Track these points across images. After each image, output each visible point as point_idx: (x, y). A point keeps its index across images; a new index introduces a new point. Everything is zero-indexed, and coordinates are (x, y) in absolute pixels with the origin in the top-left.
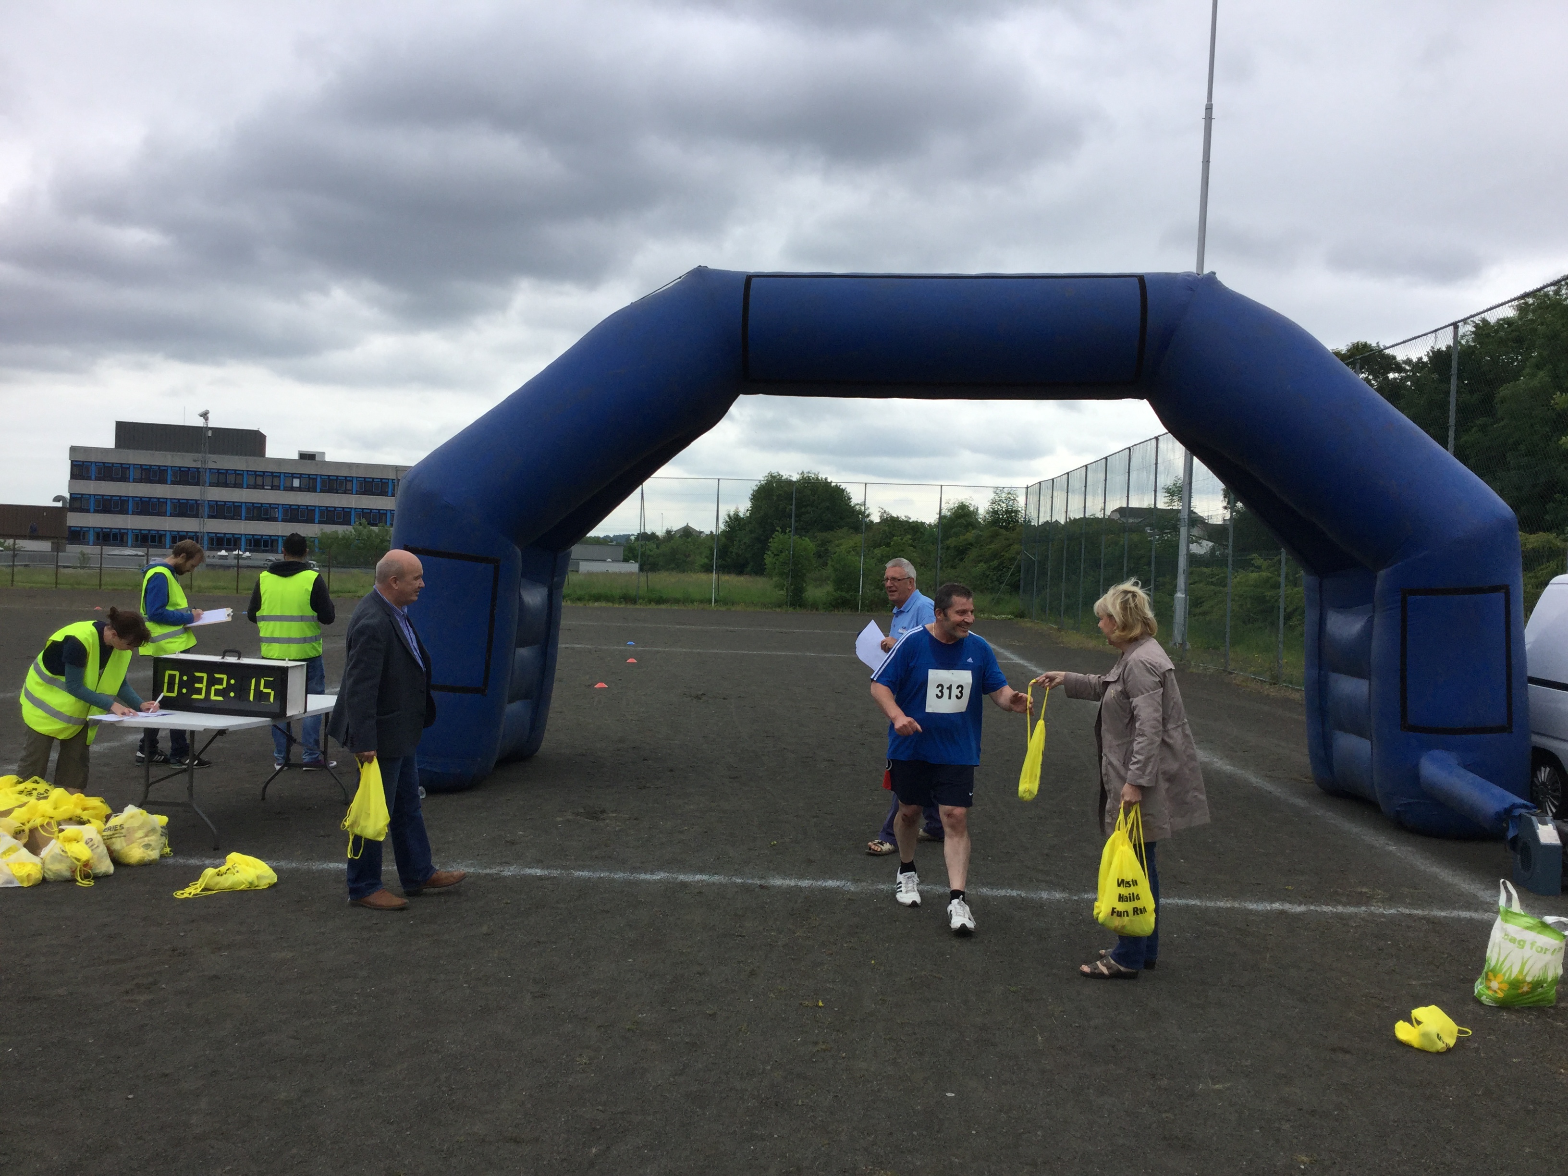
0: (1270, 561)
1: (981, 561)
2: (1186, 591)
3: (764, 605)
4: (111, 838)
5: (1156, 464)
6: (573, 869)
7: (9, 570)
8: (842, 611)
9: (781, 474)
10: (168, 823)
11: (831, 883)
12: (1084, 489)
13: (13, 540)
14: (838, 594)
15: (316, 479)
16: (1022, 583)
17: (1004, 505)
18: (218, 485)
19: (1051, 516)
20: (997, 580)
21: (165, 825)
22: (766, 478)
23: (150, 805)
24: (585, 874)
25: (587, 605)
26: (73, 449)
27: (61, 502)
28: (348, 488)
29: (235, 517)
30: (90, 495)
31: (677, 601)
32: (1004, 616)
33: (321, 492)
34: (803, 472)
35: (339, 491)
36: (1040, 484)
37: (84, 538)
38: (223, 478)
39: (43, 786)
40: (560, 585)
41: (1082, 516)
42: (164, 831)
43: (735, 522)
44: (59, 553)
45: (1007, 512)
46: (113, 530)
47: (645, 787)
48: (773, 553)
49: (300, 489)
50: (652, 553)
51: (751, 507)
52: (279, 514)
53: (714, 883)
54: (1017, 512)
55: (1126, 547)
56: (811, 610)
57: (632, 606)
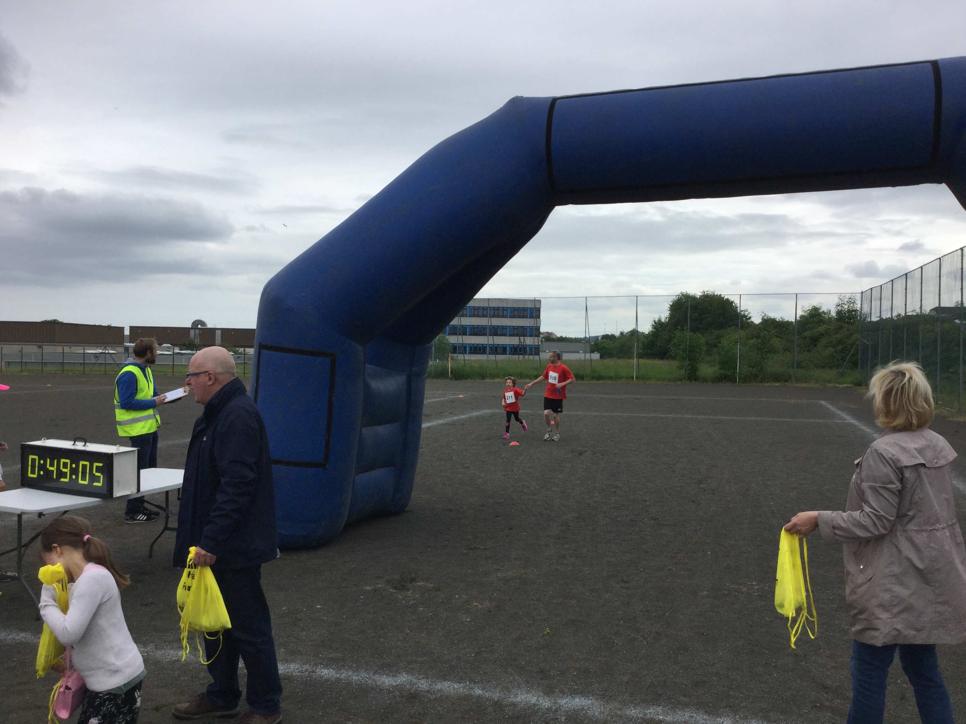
5: (962, 269)
8: (725, 383)
12: (904, 291)
14: (722, 371)
16: (859, 361)
17: (846, 307)
19: (881, 312)
20: (842, 359)
31: (610, 378)
32: (845, 385)
36: (872, 290)
41: (904, 314)
43: (658, 326)
45: (848, 311)
47: (474, 548)
48: (675, 344)
51: (669, 315)
54: (856, 311)
55: (939, 333)
56: (703, 383)
57: (581, 382)
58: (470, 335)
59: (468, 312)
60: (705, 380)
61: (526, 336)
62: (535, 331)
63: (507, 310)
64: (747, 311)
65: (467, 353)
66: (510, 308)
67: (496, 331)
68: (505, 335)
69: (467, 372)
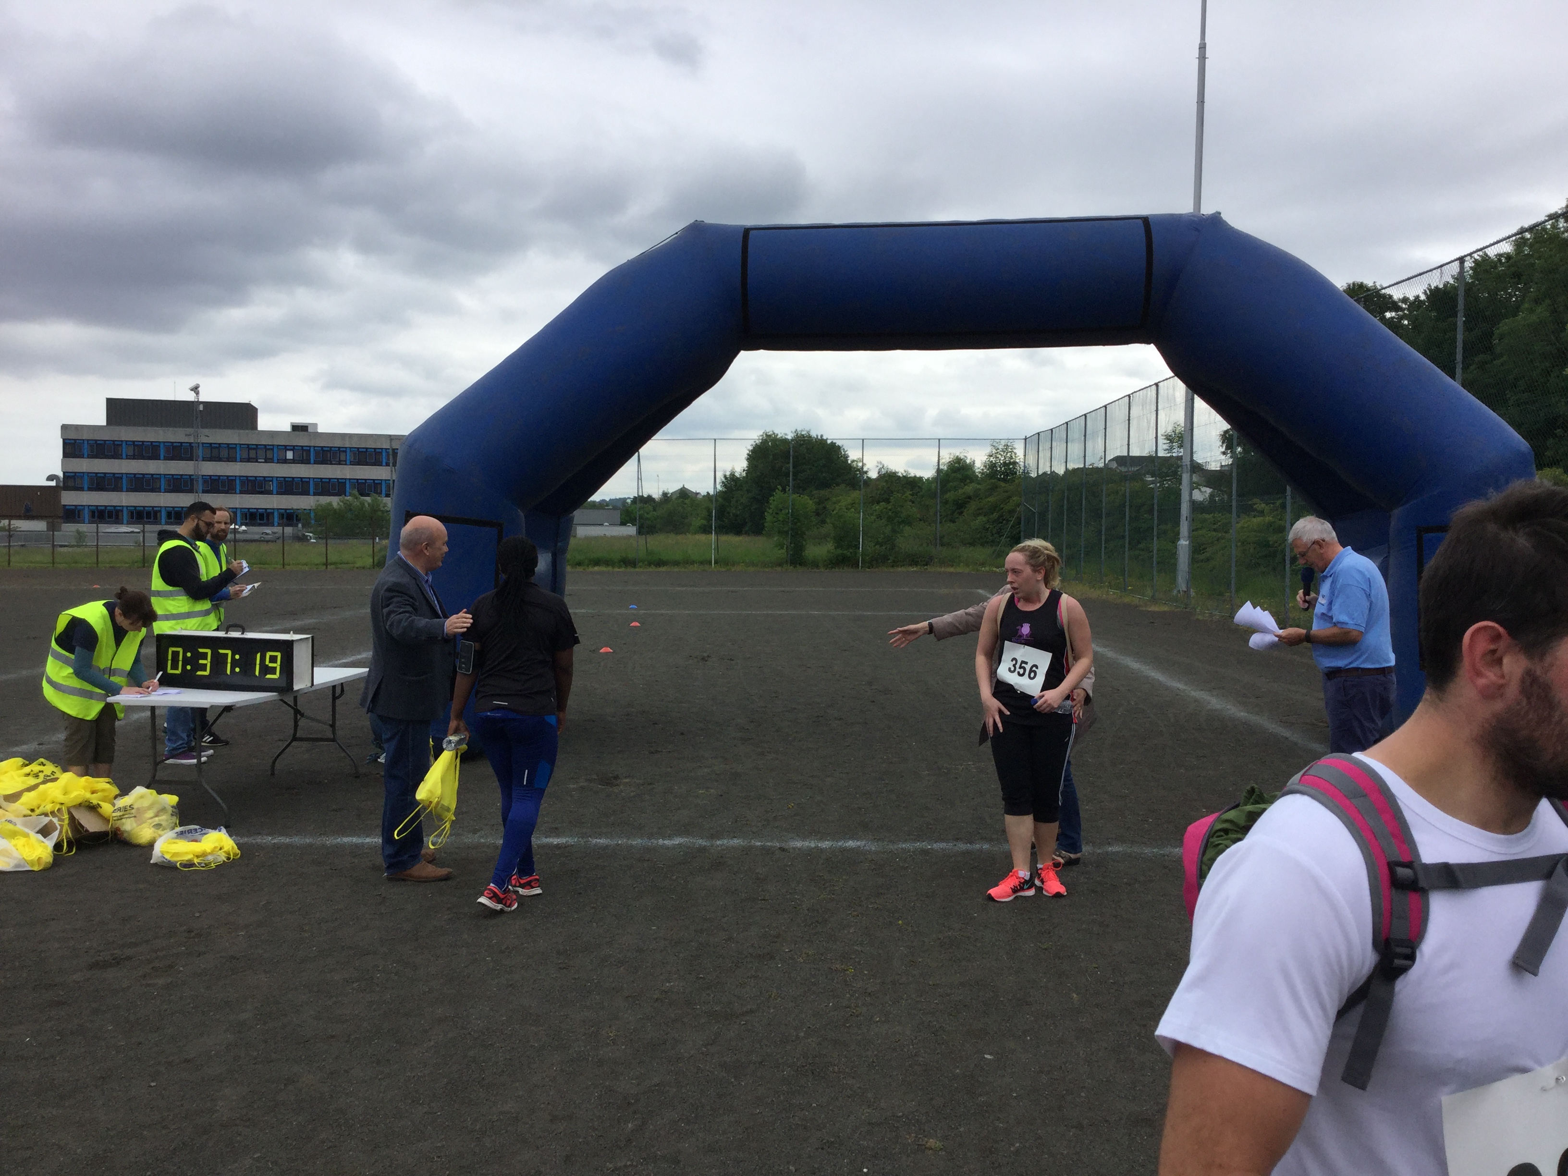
0: (1272, 505)
1: (979, 515)
2: (1191, 538)
3: (764, 565)
4: (121, 819)
5: (1157, 411)
6: (590, 836)
7: (5, 551)
8: (843, 569)
9: (776, 432)
10: (178, 803)
11: (851, 844)
12: (1083, 438)
13: (8, 521)
14: (839, 551)
15: (309, 451)
17: (1001, 458)
18: (211, 459)
19: (1051, 467)
20: (998, 533)
21: (175, 805)
22: (761, 438)
23: (160, 786)
24: (602, 841)
26: (64, 428)
27: (55, 480)
28: (341, 459)
29: (230, 491)
30: (83, 473)
31: (676, 563)
33: (315, 463)
34: (796, 431)
35: (333, 462)
36: (1039, 434)
37: (79, 517)
38: (216, 453)
39: (49, 768)
40: (564, 550)
41: (1082, 466)
42: (174, 810)
43: (732, 482)
44: (55, 533)
45: (1005, 464)
46: (108, 508)
47: (657, 752)
48: (772, 511)
49: (293, 461)
50: (648, 516)
51: (747, 467)
52: (273, 487)
53: (733, 847)
54: (1015, 463)
55: (1127, 494)
56: (813, 569)
64: (860, 461)
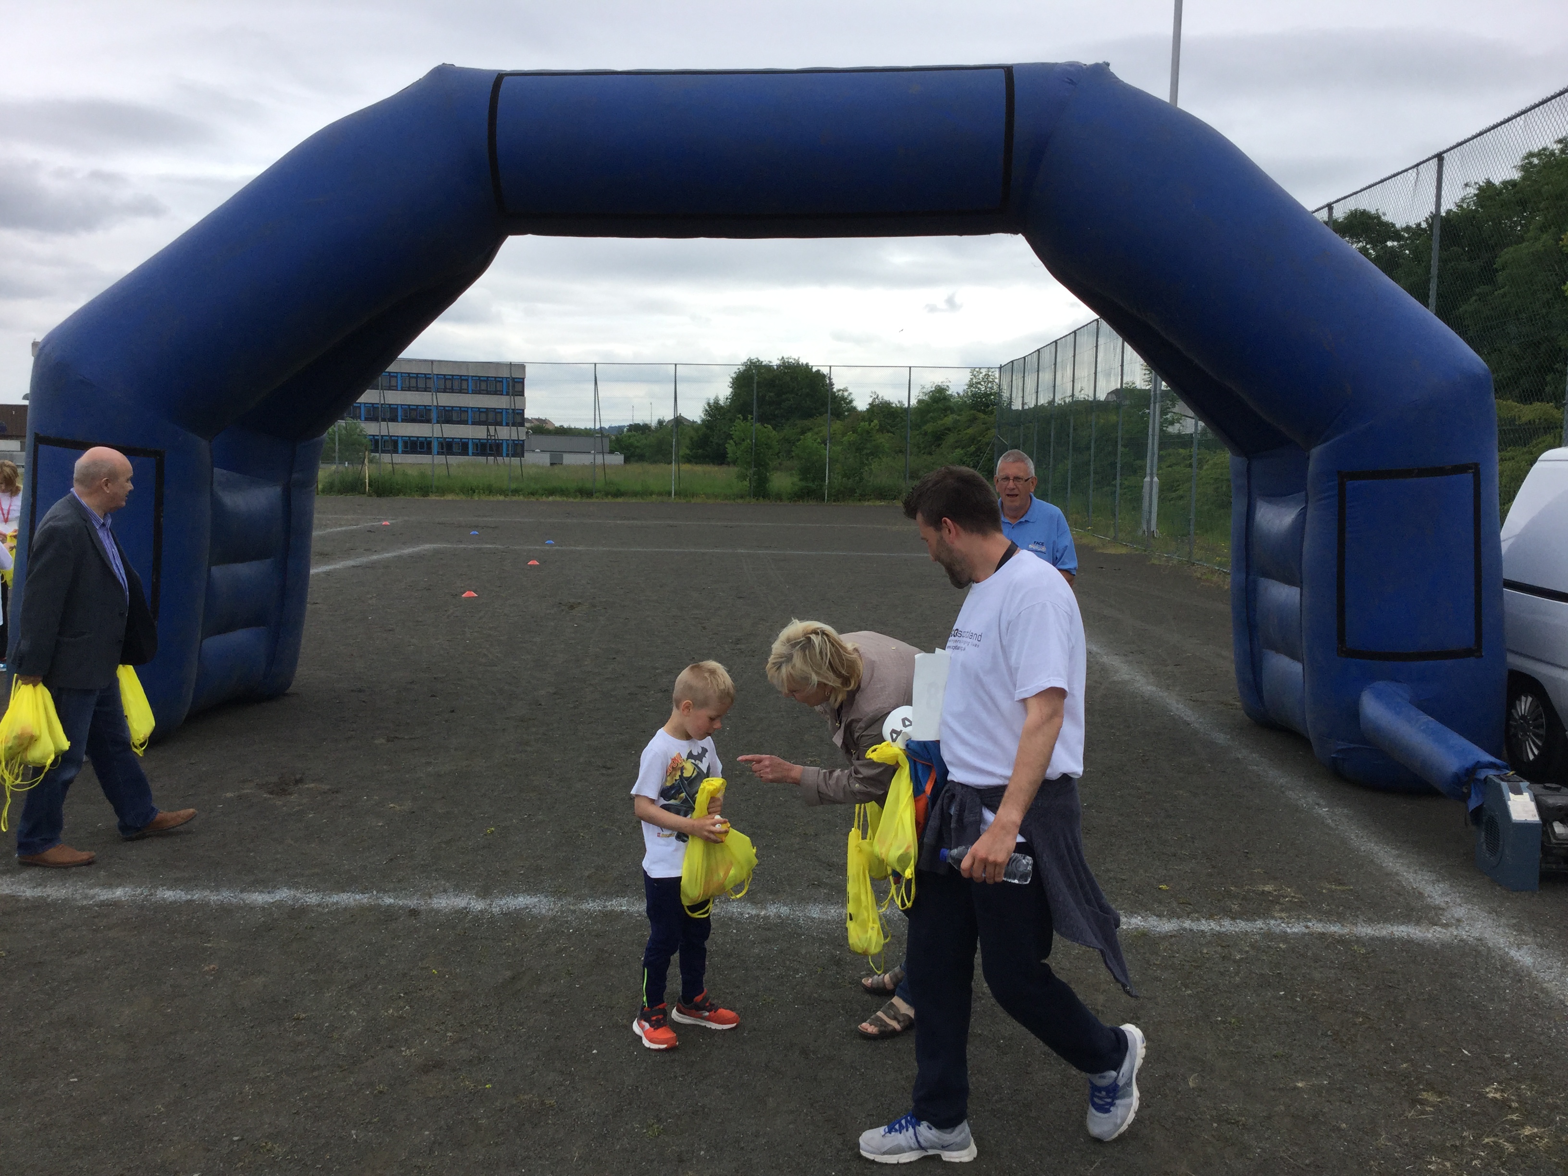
1: (958, 447)
2: (1158, 475)
3: (726, 497)
8: (807, 502)
9: (761, 359)
14: (803, 484)
17: (981, 388)
19: (1023, 397)
22: (745, 364)
25: (541, 500)
27: (26, 399)
31: (635, 494)
34: (783, 358)
36: (1013, 363)
41: (1052, 401)
43: (715, 410)
45: (987, 395)
47: (395, 739)
48: (735, 442)
50: (639, 444)
51: (731, 394)
56: (776, 501)
57: (588, 500)
58: (403, 421)
59: (399, 382)
60: (779, 497)
61: (501, 425)
62: (517, 417)
63: (467, 380)
64: (847, 391)
65: (400, 450)
66: (472, 376)
67: (448, 416)
68: (465, 422)
69: (397, 484)
